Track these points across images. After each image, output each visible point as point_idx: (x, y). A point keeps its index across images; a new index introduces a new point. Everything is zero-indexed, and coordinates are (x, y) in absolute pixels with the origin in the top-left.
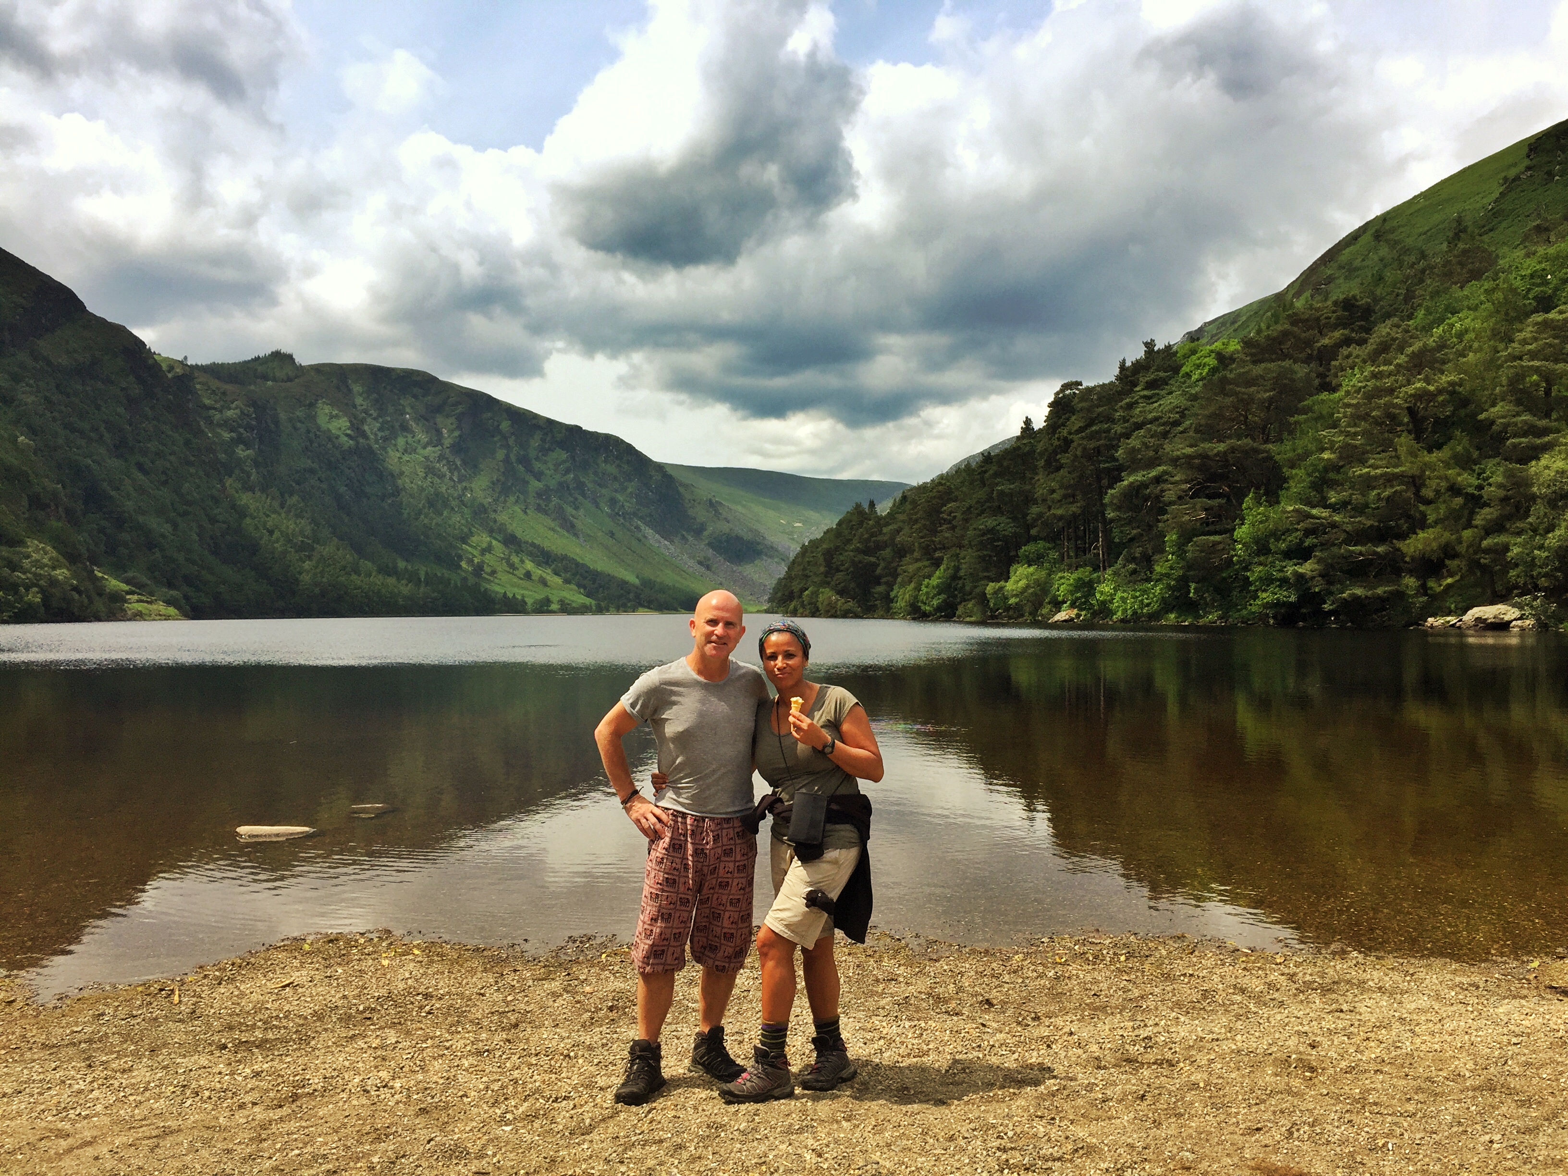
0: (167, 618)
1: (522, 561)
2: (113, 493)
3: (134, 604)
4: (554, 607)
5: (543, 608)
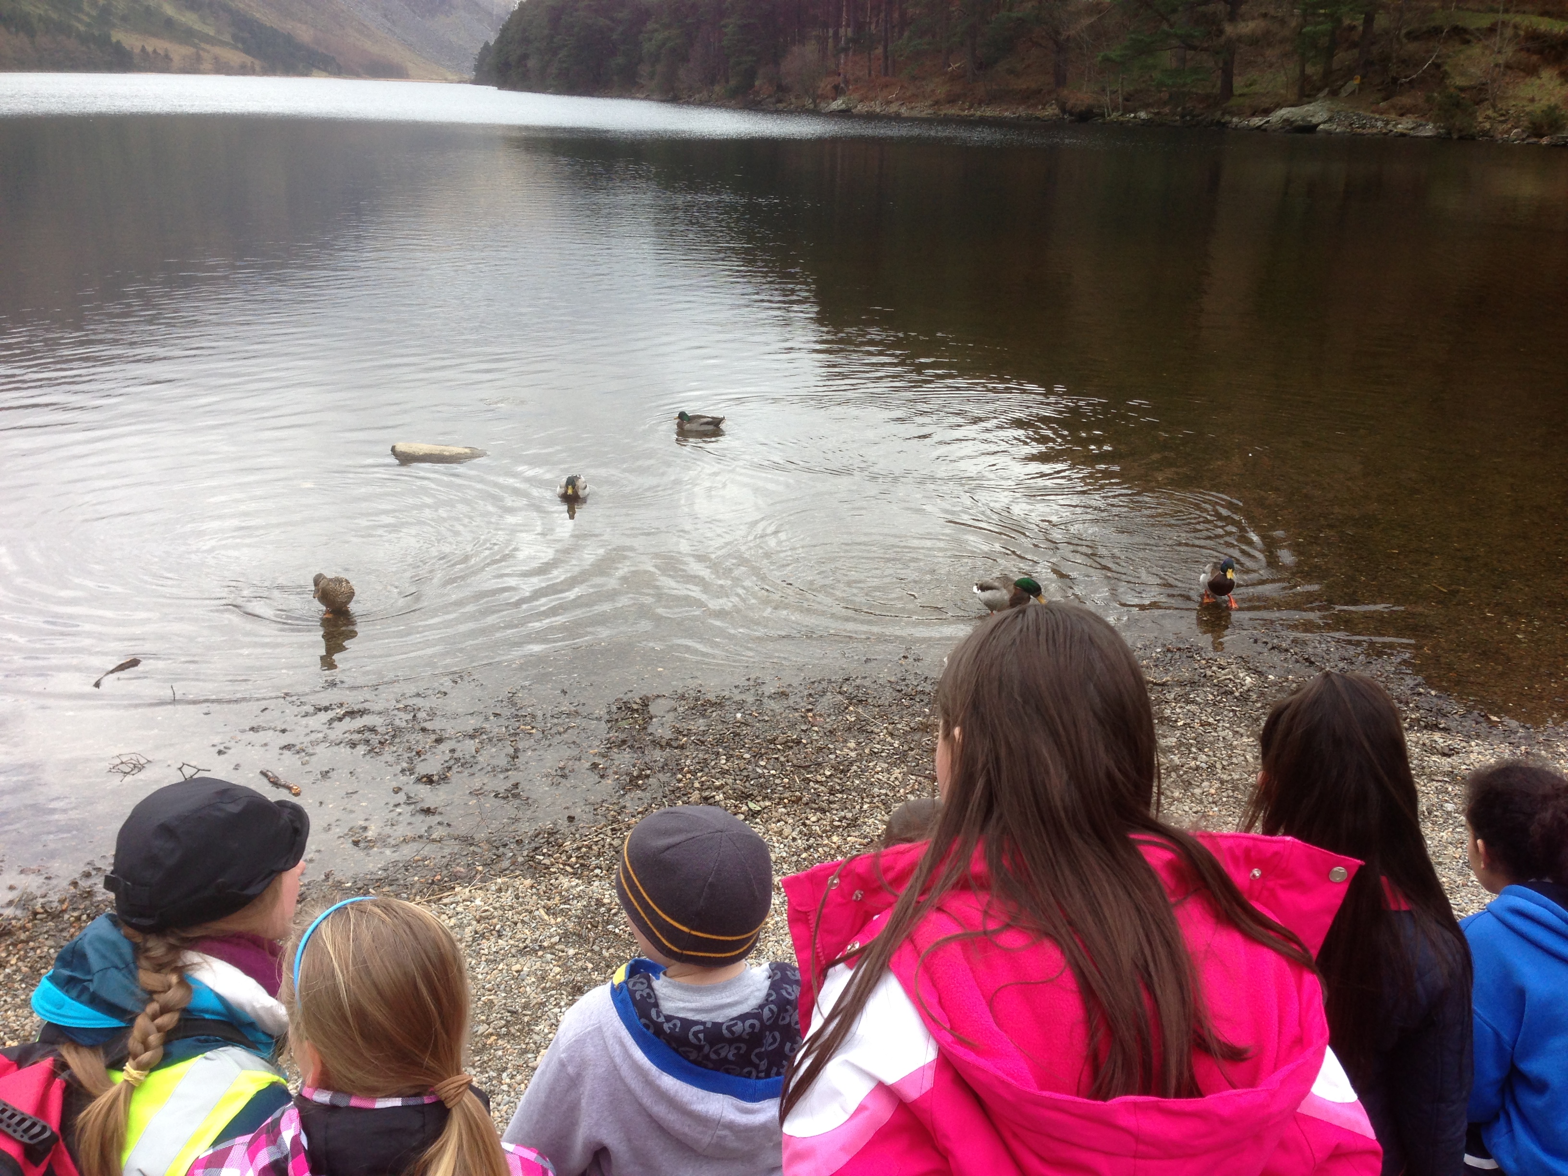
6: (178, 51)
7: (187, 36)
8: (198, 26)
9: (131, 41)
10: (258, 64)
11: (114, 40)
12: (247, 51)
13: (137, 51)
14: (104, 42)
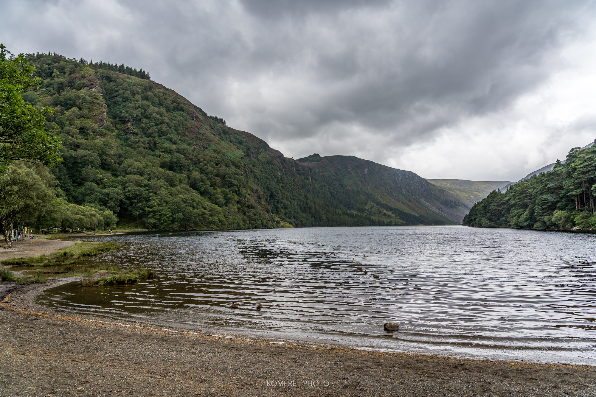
0: (290, 227)
1: (383, 210)
2: (276, 194)
3: (282, 224)
4: (393, 223)
5: (389, 224)
6: (387, 221)
8: (391, 215)
9: (376, 218)
14: (370, 219)
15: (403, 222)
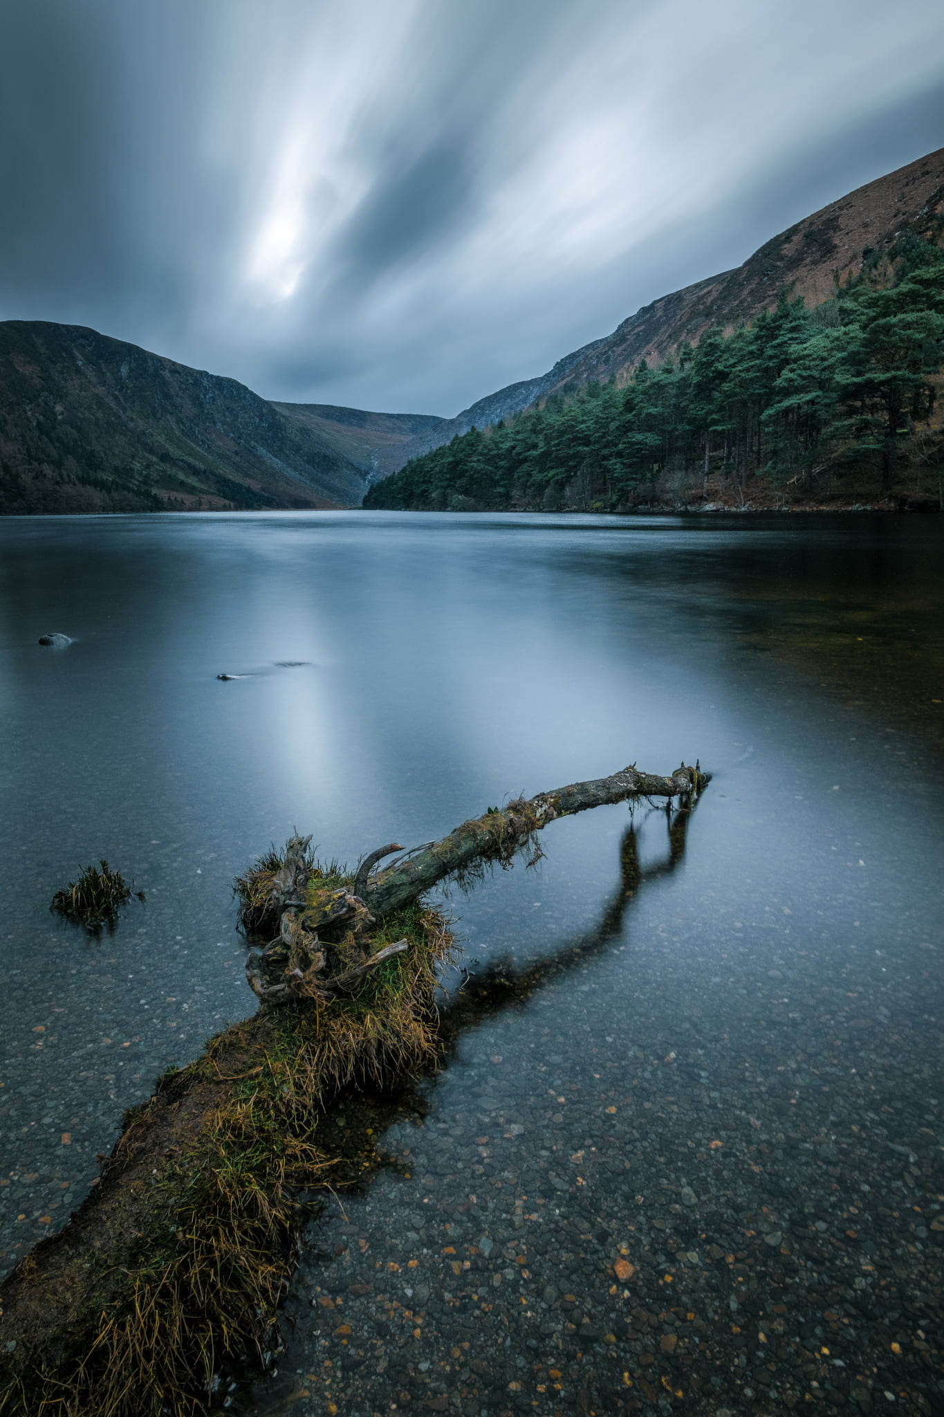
1: (176, 474)
6: (189, 499)
7: (192, 490)
8: (197, 485)
9: (163, 494)
10: (232, 504)
11: (153, 494)
12: (225, 497)
13: (166, 500)
14: (147, 495)
15: (227, 502)
